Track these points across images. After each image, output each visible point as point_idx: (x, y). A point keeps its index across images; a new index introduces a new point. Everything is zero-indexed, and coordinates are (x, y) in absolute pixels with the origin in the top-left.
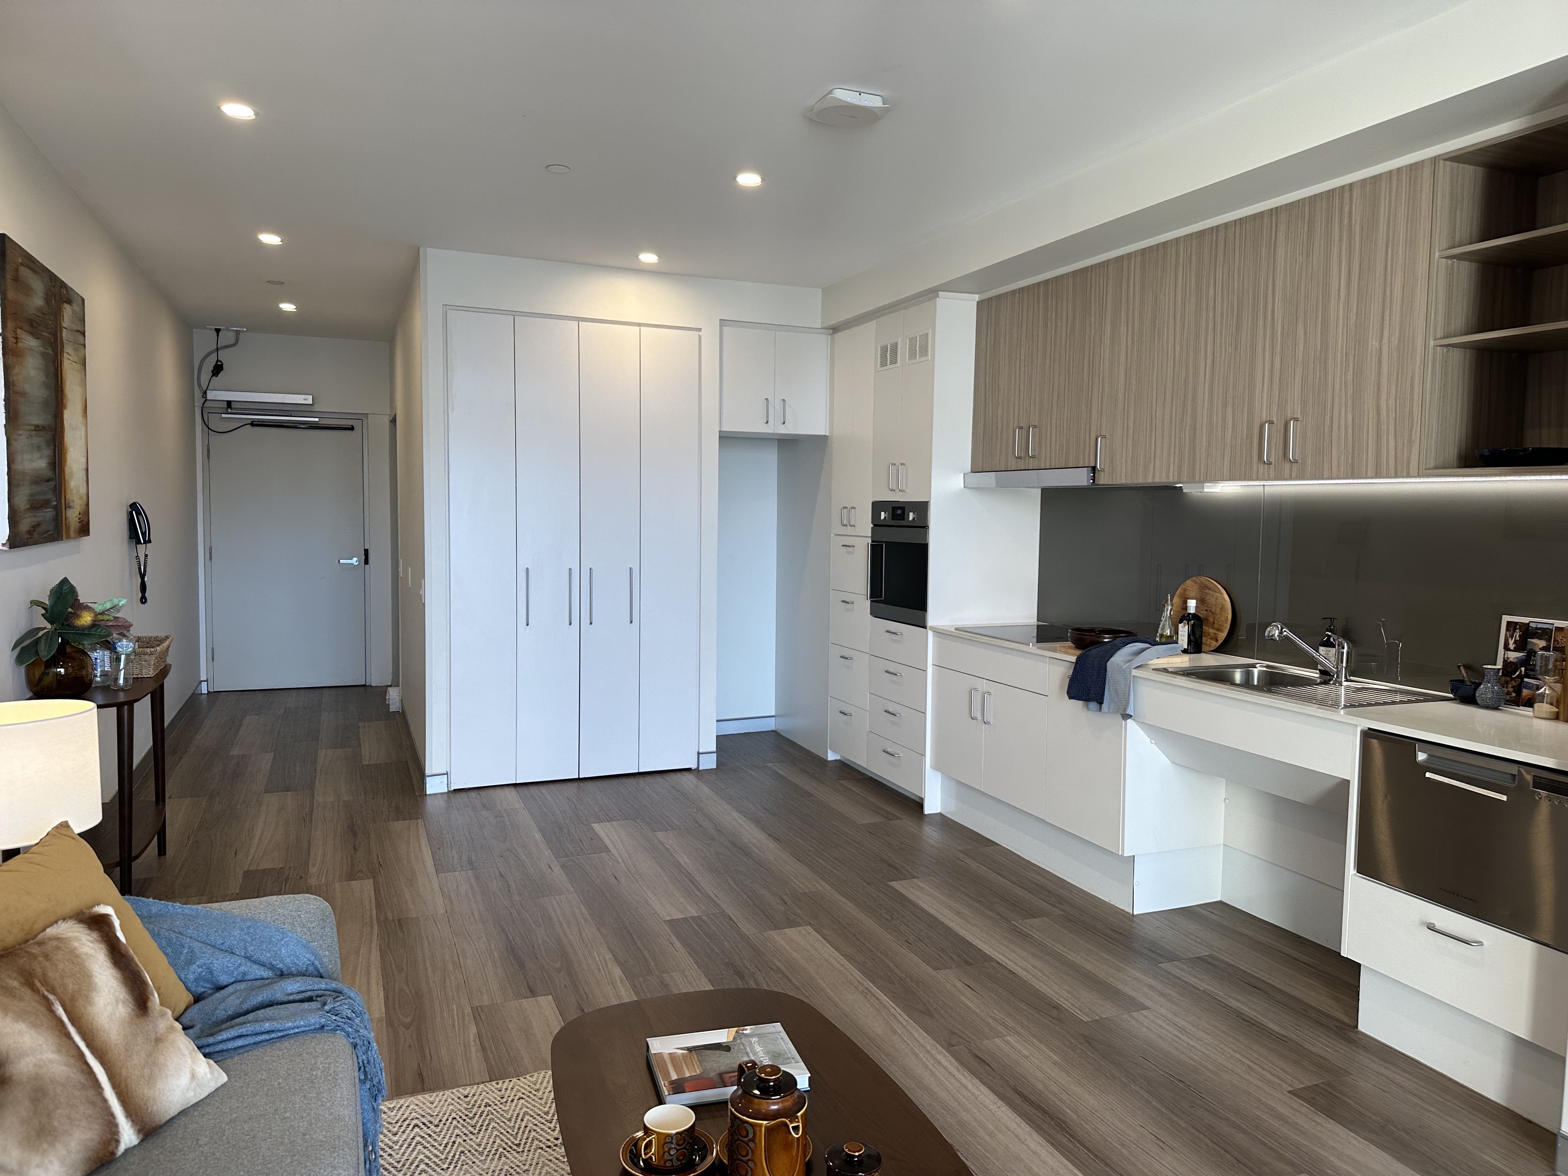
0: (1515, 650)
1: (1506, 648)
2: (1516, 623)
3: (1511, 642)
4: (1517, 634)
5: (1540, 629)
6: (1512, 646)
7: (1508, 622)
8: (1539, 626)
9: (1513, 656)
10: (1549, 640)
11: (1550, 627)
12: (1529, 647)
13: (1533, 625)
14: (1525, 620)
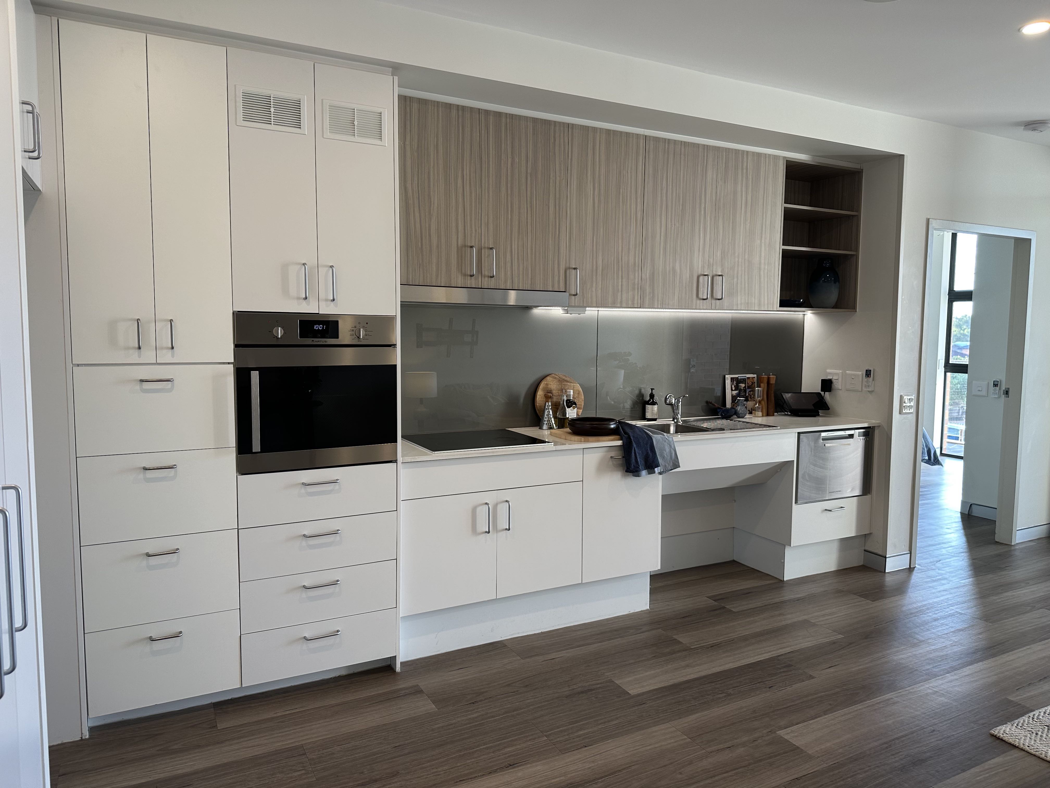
0: (735, 390)
1: (732, 390)
2: (734, 378)
3: (733, 386)
4: (735, 383)
5: (742, 379)
6: (734, 389)
7: (731, 378)
8: (742, 378)
9: (735, 393)
10: (745, 384)
11: (745, 378)
12: (739, 388)
13: (739, 378)
14: (736, 376)
